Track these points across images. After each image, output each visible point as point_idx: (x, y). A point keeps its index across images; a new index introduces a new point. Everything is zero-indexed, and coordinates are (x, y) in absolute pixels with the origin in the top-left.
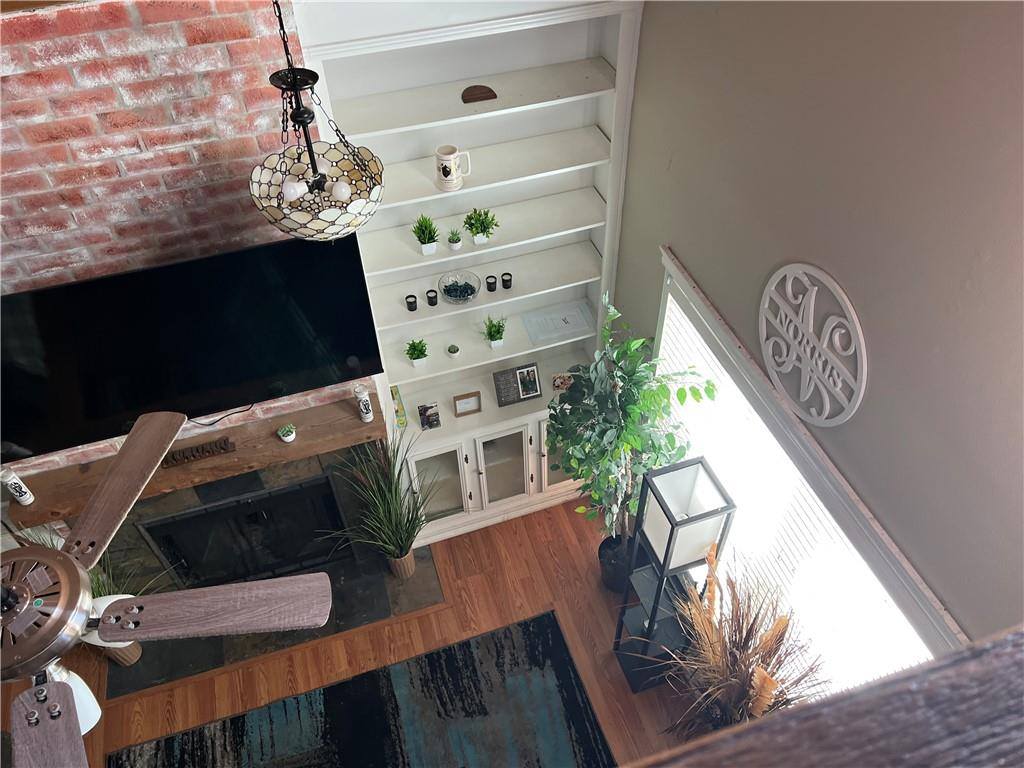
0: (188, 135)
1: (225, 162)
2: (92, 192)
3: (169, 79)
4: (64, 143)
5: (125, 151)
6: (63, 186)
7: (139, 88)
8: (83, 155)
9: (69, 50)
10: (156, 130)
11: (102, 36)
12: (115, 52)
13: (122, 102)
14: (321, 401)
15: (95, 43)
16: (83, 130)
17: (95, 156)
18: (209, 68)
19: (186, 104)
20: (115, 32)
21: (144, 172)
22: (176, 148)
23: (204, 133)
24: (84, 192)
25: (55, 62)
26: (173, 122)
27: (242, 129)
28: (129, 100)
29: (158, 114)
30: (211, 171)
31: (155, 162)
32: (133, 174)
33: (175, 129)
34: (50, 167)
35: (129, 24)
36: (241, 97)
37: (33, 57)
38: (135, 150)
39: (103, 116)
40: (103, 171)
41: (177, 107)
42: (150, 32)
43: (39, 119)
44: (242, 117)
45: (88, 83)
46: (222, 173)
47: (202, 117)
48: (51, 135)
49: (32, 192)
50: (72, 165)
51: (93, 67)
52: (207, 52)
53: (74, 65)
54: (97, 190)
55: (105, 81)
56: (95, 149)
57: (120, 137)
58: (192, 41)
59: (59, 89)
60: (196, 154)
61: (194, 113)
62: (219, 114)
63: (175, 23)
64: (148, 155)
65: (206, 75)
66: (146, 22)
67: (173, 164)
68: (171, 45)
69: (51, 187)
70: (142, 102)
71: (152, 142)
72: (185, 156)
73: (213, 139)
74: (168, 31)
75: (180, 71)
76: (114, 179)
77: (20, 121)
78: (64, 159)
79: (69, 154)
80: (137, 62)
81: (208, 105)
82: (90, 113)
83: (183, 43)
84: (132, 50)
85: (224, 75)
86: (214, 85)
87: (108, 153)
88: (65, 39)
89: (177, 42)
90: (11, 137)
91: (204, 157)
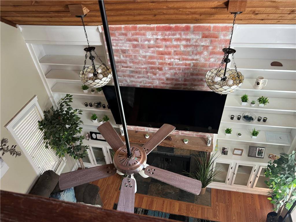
0: (193, 60)
1: (198, 68)
2: (165, 68)
3: (194, 45)
4: (164, 56)
5: (176, 60)
6: (159, 66)
7: (186, 46)
8: (167, 60)
9: (174, 35)
10: (185, 57)
11: (183, 33)
12: (184, 37)
13: (180, 49)
14: (197, 136)
15: (180, 34)
16: (169, 54)
17: (169, 60)
18: (205, 44)
19: (195, 52)
20: (186, 32)
21: (178, 66)
22: (188, 62)
23: (196, 60)
24: (163, 68)
25: (170, 37)
26: (190, 56)
27: (206, 60)
28: (182, 49)
29: (188, 53)
30: (194, 69)
31: (182, 65)
32: (176, 66)
33: (190, 58)
34: (159, 61)
35: (189, 31)
36: (209, 53)
37: (166, 35)
38: (179, 61)
39: (175, 51)
40: (169, 64)
41: (193, 52)
42: (194, 34)
43: (161, 49)
44: (207, 58)
45: (175, 43)
46: (197, 70)
47: (198, 56)
48: (162, 53)
49: (152, 66)
50: (163, 61)
51: (178, 40)
52: (205, 40)
53: (174, 38)
54: (166, 68)
55: (179, 43)
56: (170, 58)
57: (177, 57)
58: (203, 37)
59: (168, 43)
60: (192, 65)
61: (196, 54)
62: (202, 56)
63: (201, 32)
64: (181, 62)
65: (203, 46)
66: (194, 31)
67: (186, 66)
68: (198, 37)
69: (157, 65)
70: (185, 50)
71: (183, 59)
72: (190, 64)
73: (198, 62)
74: (198, 34)
75: (197, 44)
76: (171, 66)
77: (157, 49)
78: (162, 60)
79: (164, 59)
80: (188, 40)
81: (200, 53)
82: (172, 50)
83: (201, 37)
84: (188, 37)
85: (208, 46)
86: (204, 49)
87: (172, 60)
88: (174, 32)
89: (199, 37)
90: (153, 52)
91: (194, 65)
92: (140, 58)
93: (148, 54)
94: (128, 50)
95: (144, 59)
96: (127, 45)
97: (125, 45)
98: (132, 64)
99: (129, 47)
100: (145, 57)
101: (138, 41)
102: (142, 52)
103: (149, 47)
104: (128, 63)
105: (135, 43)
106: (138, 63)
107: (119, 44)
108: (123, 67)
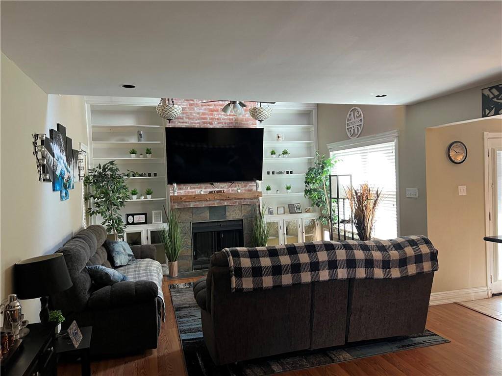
1: (239, 122)
4: (213, 112)
5: (223, 116)
16: (217, 111)
21: (224, 121)
22: (231, 117)
24: (213, 122)
27: (243, 116)
31: (227, 119)
34: (210, 116)
40: (218, 119)
43: (211, 107)
48: (212, 110)
50: (214, 117)
56: (218, 115)
60: (234, 119)
64: (226, 118)
67: (230, 120)
69: (208, 120)
72: (232, 119)
77: (208, 107)
90: (205, 109)
91: (235, 120)
92: (195, 115)
93: (202, 111)
94: (186, 108)
95: (198, 115)
96: (185, 104)
97: (183, 104)
98: (187, 120)
99: (187, 105)
100: (198, 113)
101: (194, 101)
102: (196, 109)
103: (202, 106)
104: (185, 118)
105: (192, 102)
106: (193, 119)
107: (178, 103)
108: (179, 122)
